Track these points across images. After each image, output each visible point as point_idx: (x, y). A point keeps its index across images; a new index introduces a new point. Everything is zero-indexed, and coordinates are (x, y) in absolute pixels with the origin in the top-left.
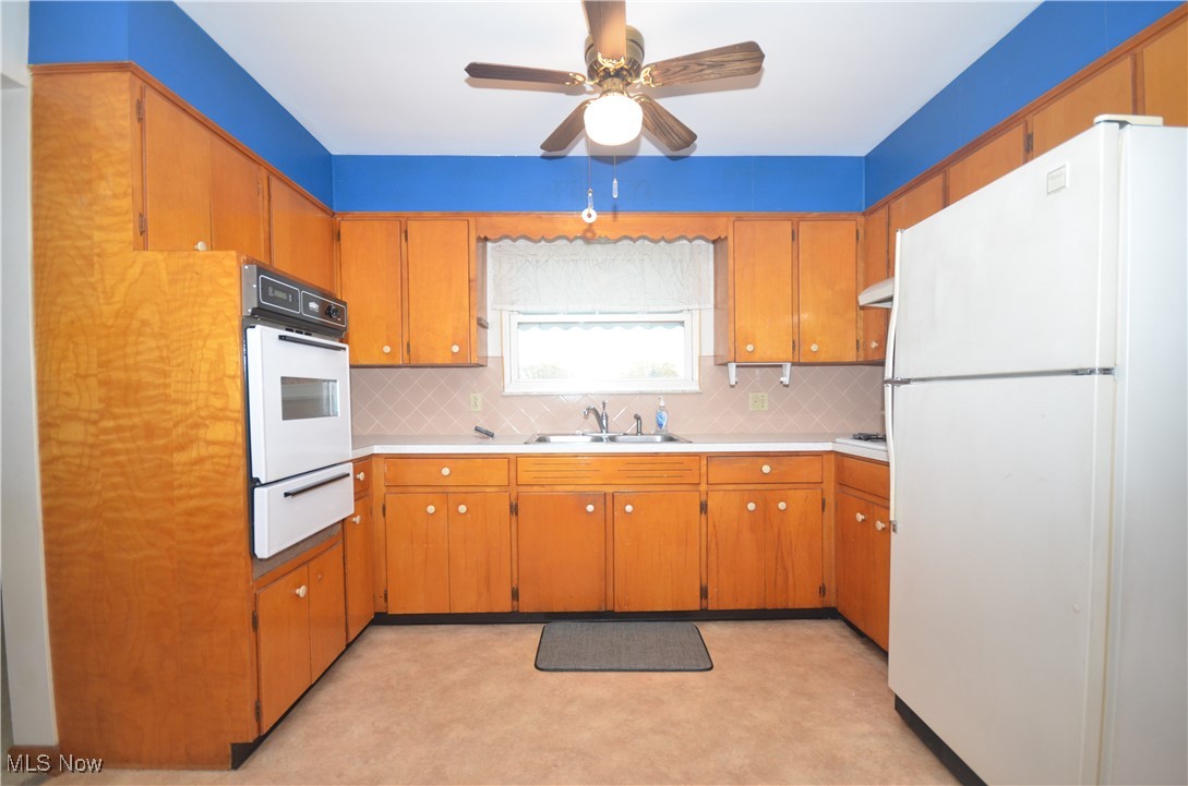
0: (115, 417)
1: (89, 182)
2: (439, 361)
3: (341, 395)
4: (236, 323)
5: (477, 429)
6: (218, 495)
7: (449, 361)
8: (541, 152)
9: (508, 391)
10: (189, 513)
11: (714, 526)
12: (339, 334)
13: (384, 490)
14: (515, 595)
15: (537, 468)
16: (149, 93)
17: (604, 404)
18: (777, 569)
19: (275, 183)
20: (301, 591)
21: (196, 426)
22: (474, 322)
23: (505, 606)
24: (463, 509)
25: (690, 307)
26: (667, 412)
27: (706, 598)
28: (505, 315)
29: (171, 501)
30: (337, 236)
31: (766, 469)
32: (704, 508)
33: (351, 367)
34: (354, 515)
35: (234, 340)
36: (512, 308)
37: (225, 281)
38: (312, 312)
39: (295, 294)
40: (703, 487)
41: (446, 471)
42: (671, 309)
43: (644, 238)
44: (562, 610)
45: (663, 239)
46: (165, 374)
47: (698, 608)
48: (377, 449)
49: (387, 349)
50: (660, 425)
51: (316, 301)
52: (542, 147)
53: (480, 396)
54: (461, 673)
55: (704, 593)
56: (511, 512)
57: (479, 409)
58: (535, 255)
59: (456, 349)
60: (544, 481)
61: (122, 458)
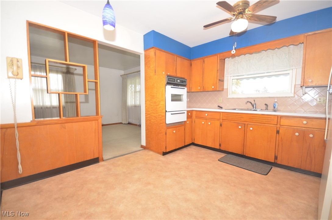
0: (152, 100)
1: (150, 66)
2: (209, 90)
3: (185, 98)
4: (165, 85)
5: (218, 106)
6: (162, 113)
7: (212, 90)
8: (229, 35)
9: (229, 97)
10: (159, 115)
11: (282, 138)
12: (185, 86)
13: (195, 118)
14: (220, 145)
15: (227, 116)
16: (157, 50)
17: (254, 100)
18: (307, 157)
19: (177, 58)
20: (174, 132)
21: (160, 102)
22: (218, 81)
23: (218, 147)
24: (209, 123)
25: (292, 68)
26: (278, 103)
27: (277, 159)
28: (229, 77)
29: (157, 113)
30: (191, 65)
31: (305, 122)
32: (278, 132)
33: (187, 92)
34: (187, 121)
35: (164, 88)
36: (231, 75)
37: (163, 79)
38: (178, 82)
39: (175, 79)
40: (278, 126)
41: (206, 115)
42: (283, 70)
43: (270, 49)
44: (231, 152)
45: (276, 48)
46: (157, 94)
47: (273, 162)
48: (194, 109)
49: (199, 88)
50: (274, 107)
51: (179, 80)
52: (230, 34)
53: (221, 98)
54: (203, 156)
55: (276, 158)
56: (220, 126)
57: (221, 101)
58: (238, 60)
59: (213, 87)
60: (228, 119)
61: (152, 106)
